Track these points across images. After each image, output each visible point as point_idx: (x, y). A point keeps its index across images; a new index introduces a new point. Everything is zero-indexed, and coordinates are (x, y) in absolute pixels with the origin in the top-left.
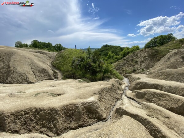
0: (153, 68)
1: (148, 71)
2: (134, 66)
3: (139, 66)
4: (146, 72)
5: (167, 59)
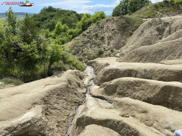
0: (124, 47)
2: (99, 46)
3: (106, 45)
4: (116, 54)
5: (140, 32)
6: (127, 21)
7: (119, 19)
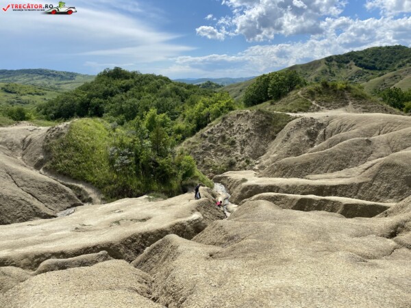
0: (264, 156)
1: (257, 164)
2: (228, 153)
3: (239, 153)
4: (253, 166)
5: (285, 136)
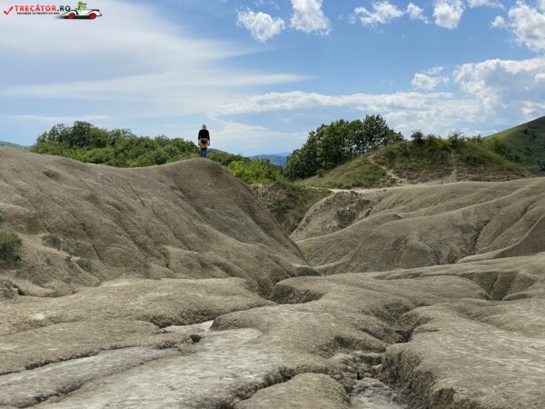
6: (290, 195)
7: (269, 189)
